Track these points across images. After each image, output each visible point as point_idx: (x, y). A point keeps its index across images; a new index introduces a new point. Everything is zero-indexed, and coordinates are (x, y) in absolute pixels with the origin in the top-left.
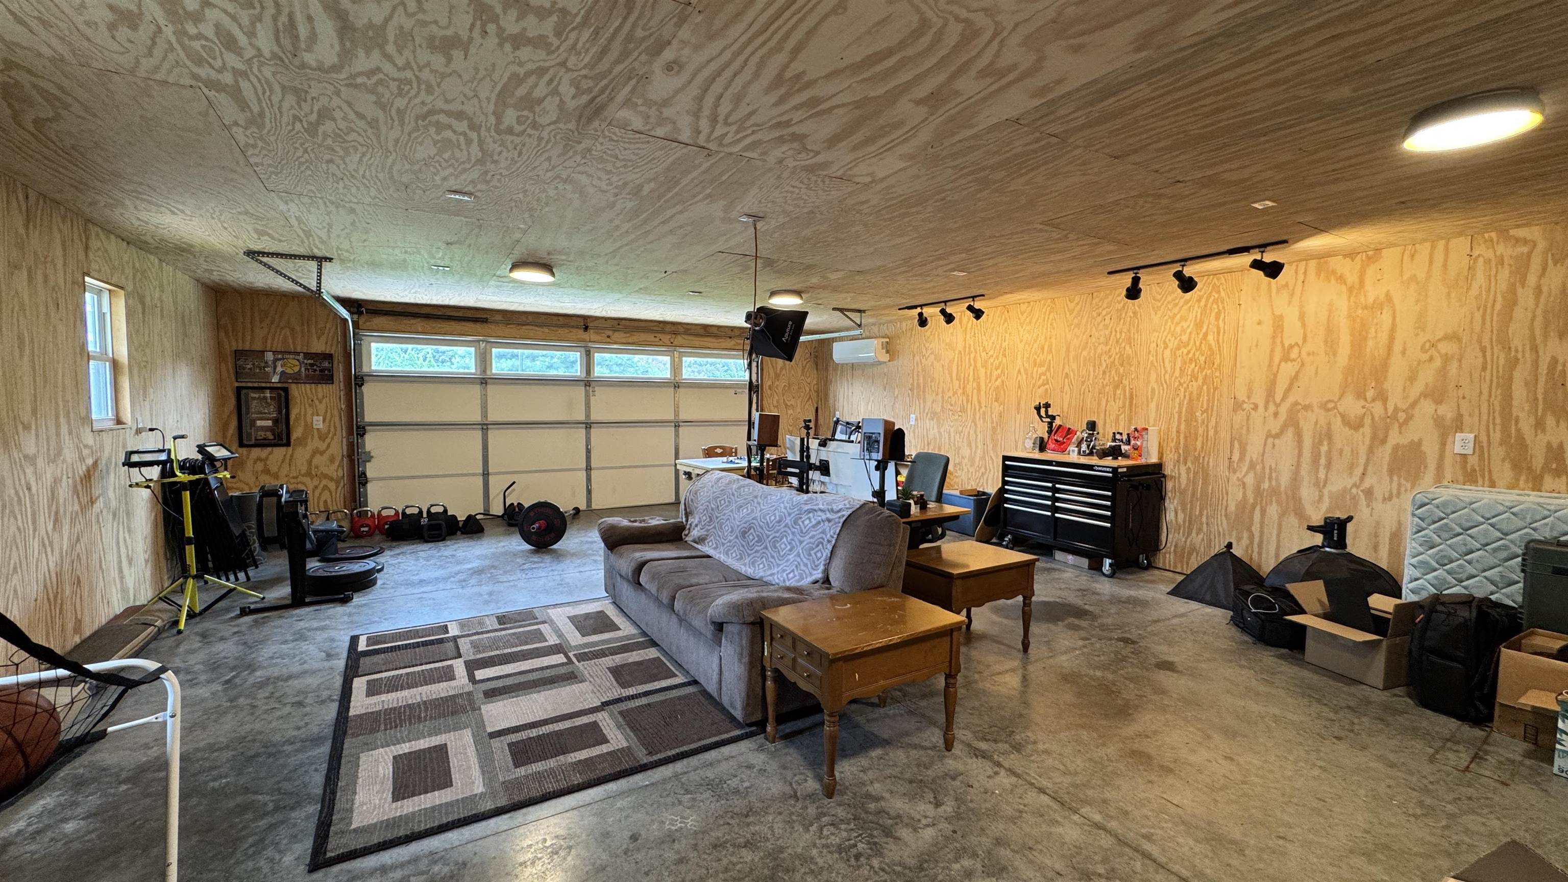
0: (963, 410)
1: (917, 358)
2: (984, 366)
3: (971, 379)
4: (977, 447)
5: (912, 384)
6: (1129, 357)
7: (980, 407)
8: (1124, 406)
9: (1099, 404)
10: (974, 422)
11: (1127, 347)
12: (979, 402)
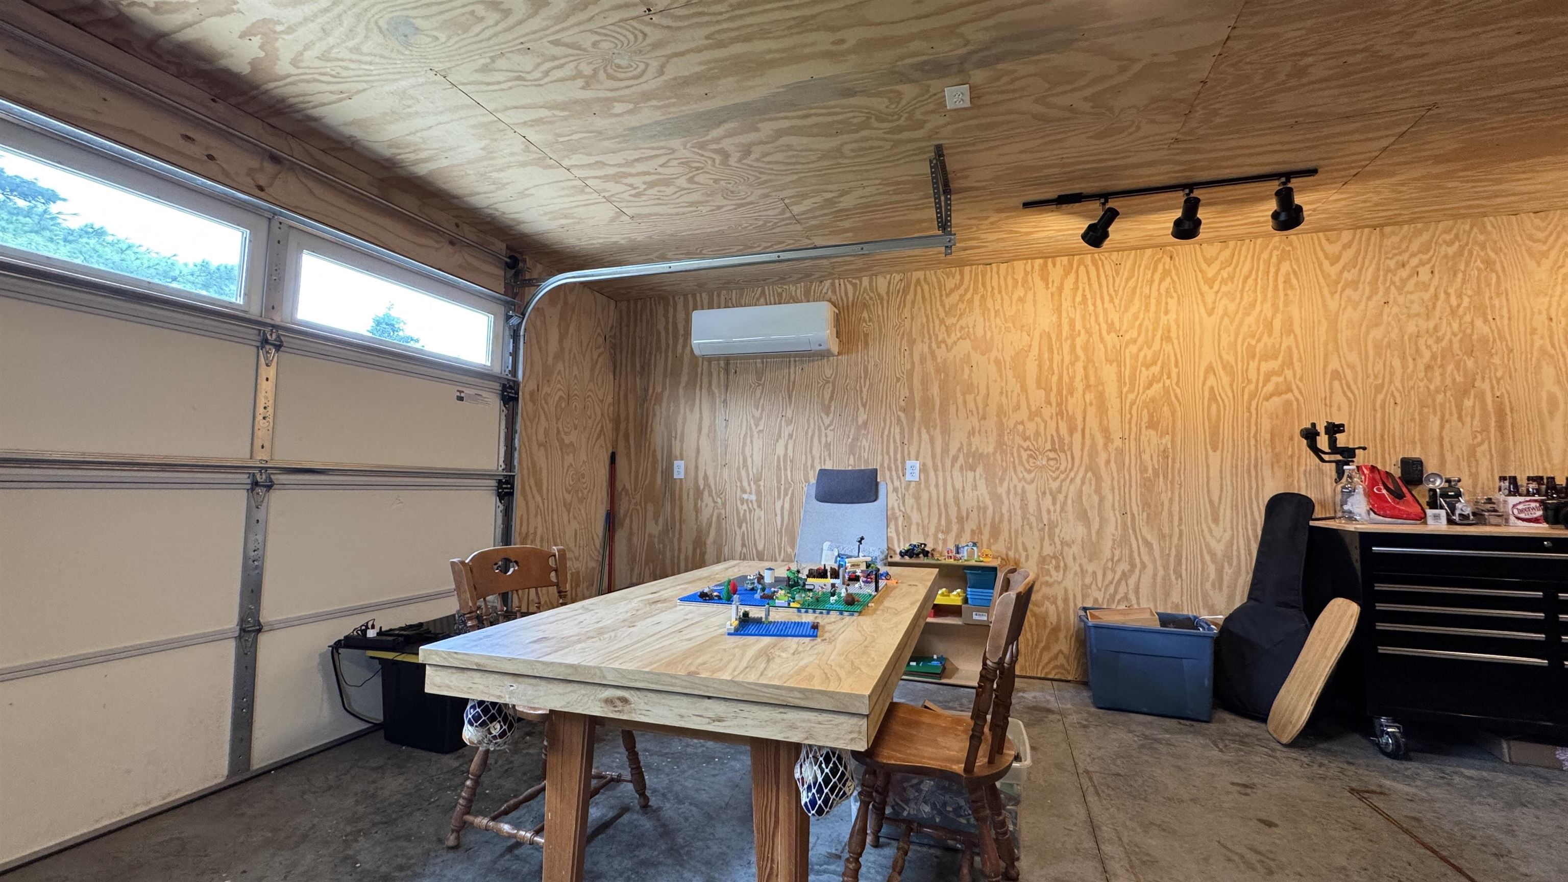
0: (1059, 447)
1: (921, 348)
2: (1116, 359)
3: (1079, 385)
4: (1103, 520)
5: (910, 399)
6: (1484, 340)
7: (1108, 439)
8: (1485, 429)
9: (1423, 427)
10: (1092, 468)
11: (1479, 323)
12: (1106, 431)
